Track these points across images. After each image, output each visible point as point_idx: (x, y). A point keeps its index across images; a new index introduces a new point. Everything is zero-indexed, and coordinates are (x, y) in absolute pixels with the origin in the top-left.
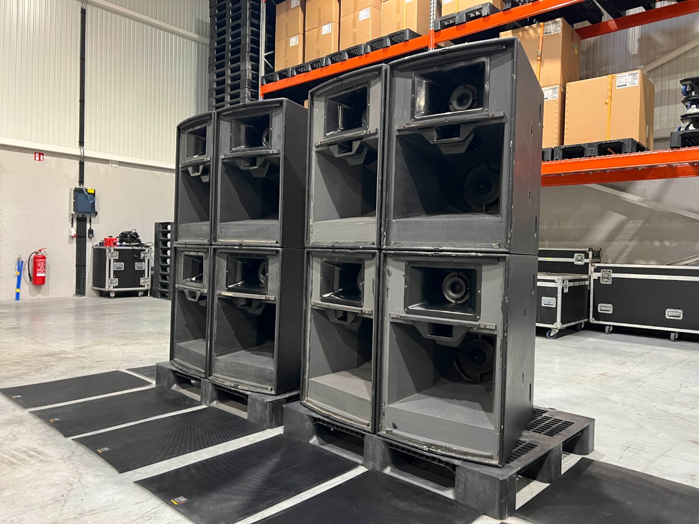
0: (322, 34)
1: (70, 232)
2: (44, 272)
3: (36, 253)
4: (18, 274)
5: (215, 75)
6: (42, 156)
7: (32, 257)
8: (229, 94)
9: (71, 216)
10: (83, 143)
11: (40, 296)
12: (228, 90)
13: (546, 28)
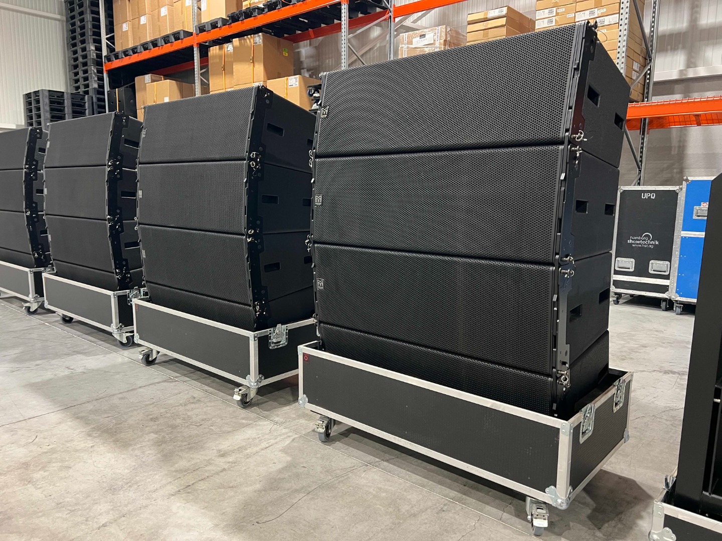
0: (141, 23)
8: (82, 70)
12: (80, 65)
13: (255, 39)
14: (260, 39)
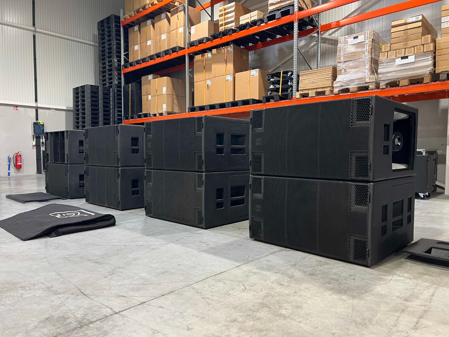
0: (148, 45)
1: (32, 143)
2: (21, 163)
3: (17, 154)
4: (9, 164)
6: (17, 108)
7: (15, 156)
8: (108, 74)
9: (33, 136)
10: (37, 100)
11: (19, 174)
12: (107, 71)
13: (228, 49)
14: (231, 48)
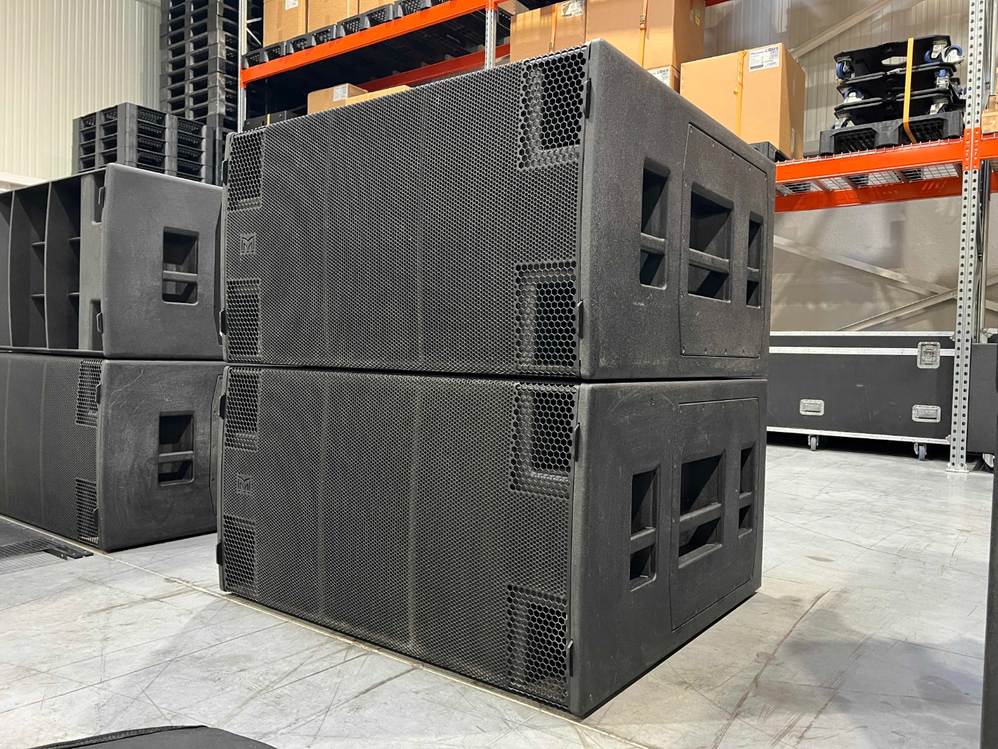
5: (170, 53)
8: (191, 83)
12: (189, 75)
